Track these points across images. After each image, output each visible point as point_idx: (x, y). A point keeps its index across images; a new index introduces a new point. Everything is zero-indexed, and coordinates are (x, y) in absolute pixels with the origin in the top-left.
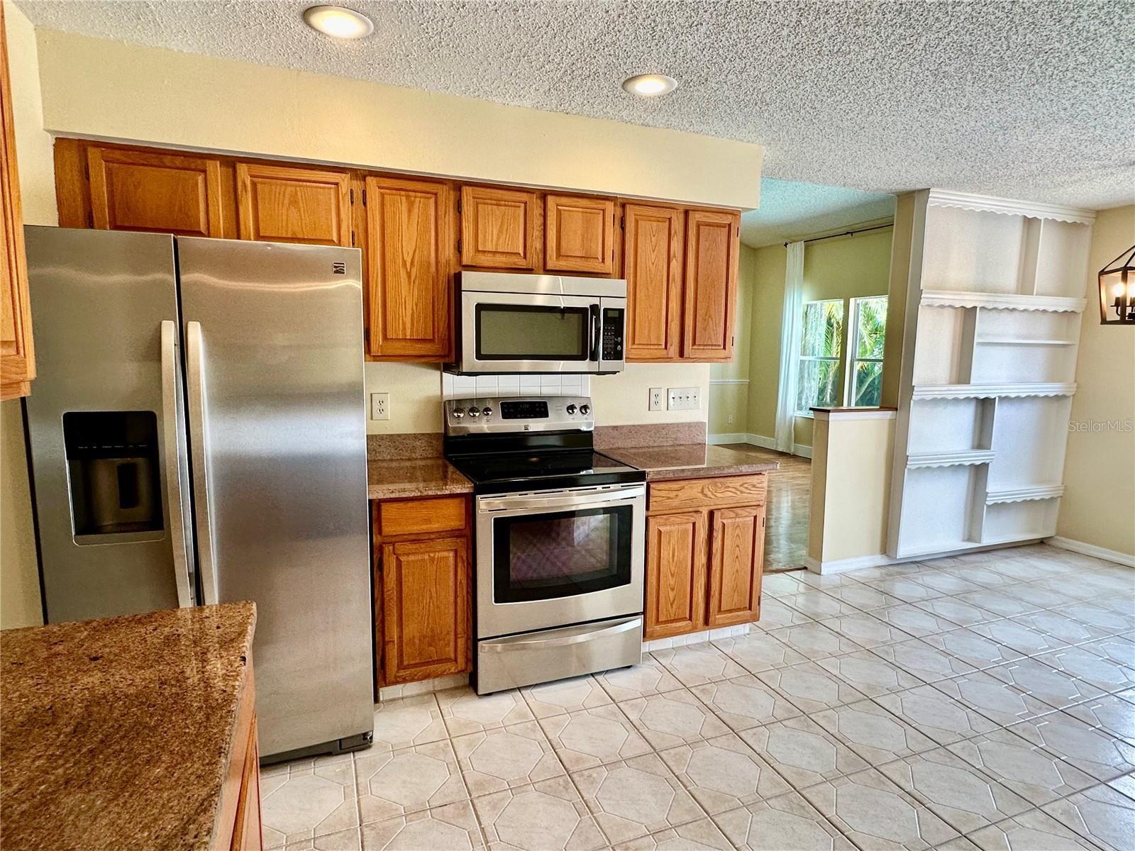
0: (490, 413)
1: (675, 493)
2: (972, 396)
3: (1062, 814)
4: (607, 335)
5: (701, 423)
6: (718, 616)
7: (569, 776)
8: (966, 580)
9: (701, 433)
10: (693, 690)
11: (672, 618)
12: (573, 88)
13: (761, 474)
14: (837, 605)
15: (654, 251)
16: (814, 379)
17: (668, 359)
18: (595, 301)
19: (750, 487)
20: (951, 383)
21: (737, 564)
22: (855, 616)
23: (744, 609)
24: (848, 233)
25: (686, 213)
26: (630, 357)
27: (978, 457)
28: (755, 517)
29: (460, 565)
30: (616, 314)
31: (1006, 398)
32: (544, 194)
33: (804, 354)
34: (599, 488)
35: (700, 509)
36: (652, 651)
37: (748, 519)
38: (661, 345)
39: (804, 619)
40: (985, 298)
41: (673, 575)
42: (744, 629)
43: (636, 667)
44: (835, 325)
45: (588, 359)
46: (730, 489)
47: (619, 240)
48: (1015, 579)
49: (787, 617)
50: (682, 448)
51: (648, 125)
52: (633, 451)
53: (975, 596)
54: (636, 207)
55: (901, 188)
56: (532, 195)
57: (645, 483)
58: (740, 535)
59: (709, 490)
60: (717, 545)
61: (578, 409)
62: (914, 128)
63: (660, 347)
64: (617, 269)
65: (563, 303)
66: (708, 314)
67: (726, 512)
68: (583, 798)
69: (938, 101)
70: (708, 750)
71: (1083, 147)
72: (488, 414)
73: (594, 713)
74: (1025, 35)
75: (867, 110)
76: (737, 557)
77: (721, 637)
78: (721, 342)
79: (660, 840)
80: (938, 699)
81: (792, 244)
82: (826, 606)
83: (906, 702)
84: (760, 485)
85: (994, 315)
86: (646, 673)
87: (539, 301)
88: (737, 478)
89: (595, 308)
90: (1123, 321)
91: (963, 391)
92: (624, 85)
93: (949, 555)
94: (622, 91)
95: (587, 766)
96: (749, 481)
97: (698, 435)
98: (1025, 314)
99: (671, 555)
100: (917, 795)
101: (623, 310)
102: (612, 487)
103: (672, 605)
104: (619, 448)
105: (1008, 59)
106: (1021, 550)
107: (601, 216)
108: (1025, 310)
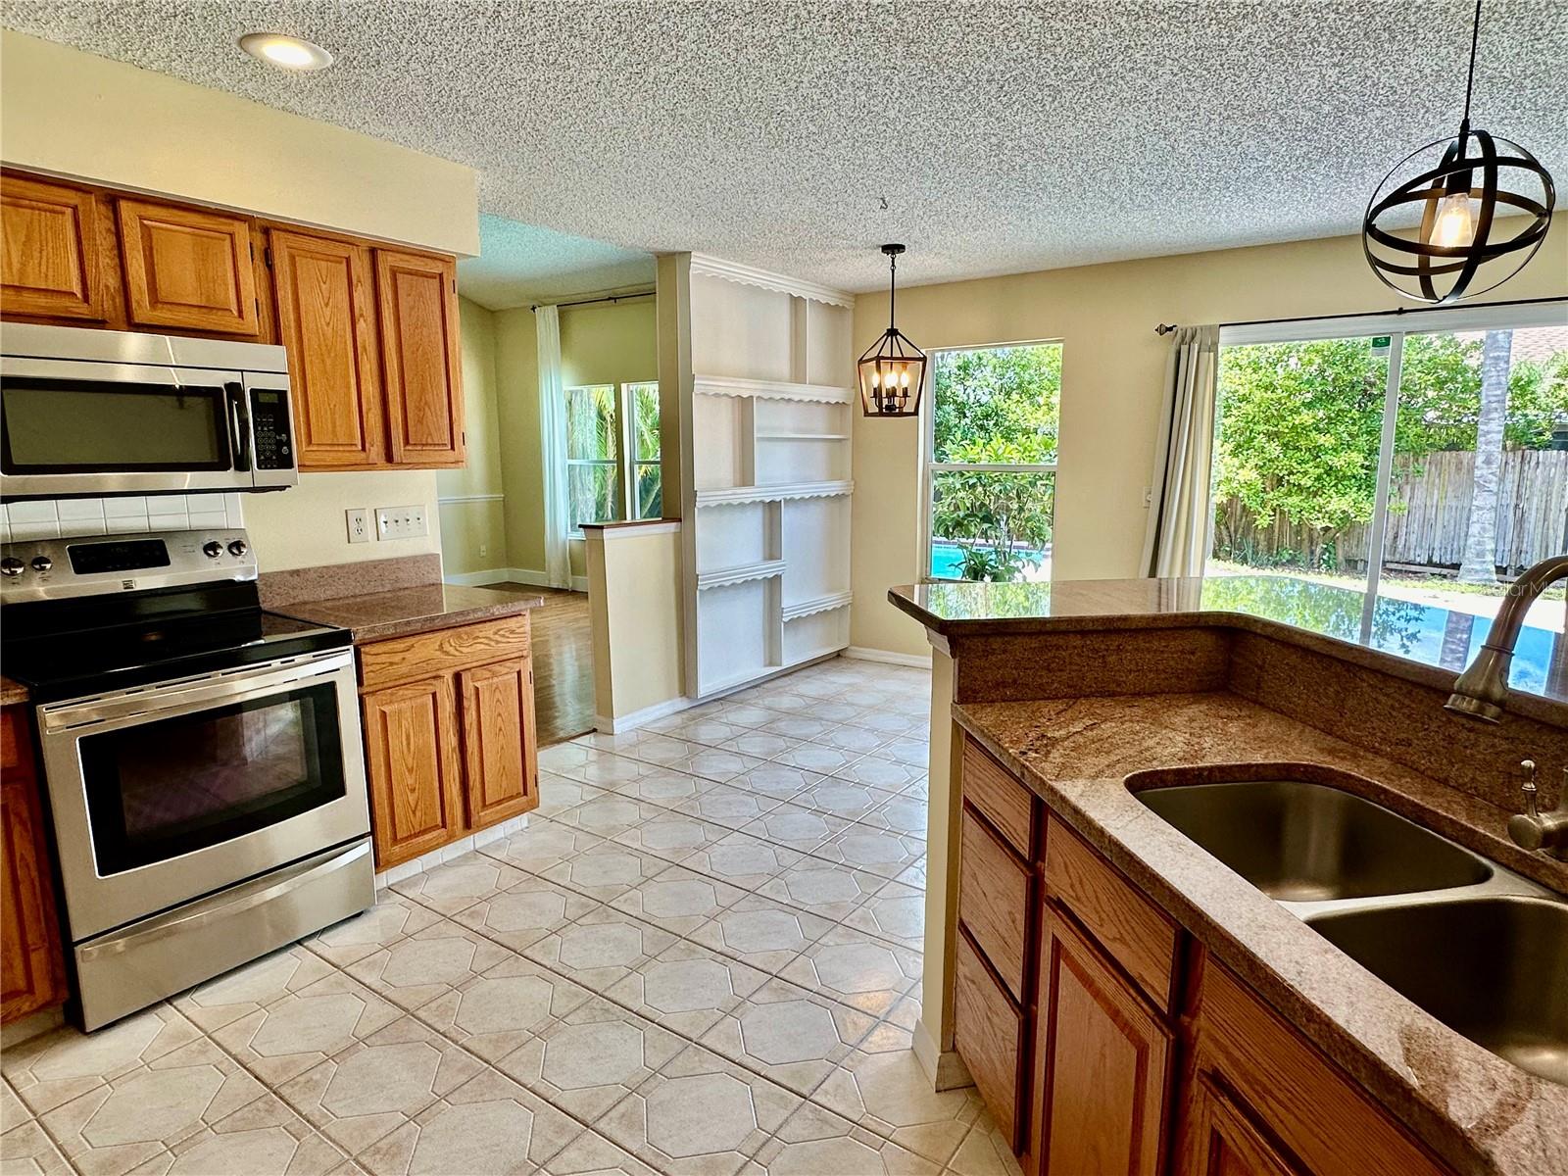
0: (48, 566)
1: (401, 655)
2: (758, 500)
3: (859, 922)
4: (262, 430)
5: (432, 555)
6: (482, 814)
7: (275, 1093)
8: (769, 709)
9: (433, 569)
10: (457, 918)
11: (417, 831)
12: (145, 28)
13: (520, 615)
14: (634, 767)
15: (327, 305)
16: (589, 490)
17: (370, 466)
18: (236, 378)
19: (507, 634)
20: (735, 486)
21: (501, 737)
22: (655, 775)
23: (518, 795)
24: (610, 299)
25: (373, 252)
26: (307, 463)
27: (769, 569)
28: (519, 673)
29: (17, 830)
30: (274, 399)
31: (792, 499)
32: (112, 198)
33: (571, 457)
34: (276, 663)
35: (441, 673)
36: (392, 885)
37: (509, 676)
38: (355, 445)
39: (595, 792)
40: (761, 387)
41: (410, 771)
42: (521, 821)
43: (369, 911)
44: (608, 419)
45: (232, 469)
46: (480, 640)
47: (264, 284)
48: (816, 699)
49: (574, 794)
50: (407, 592)
51: (293, 111)
52: (329, 604)
53: (779, 724)
54: (290, 236)
55: (660, 247)
56: (88, 196)
57: (351, 647)
58: (501, 699)
59: (451, 646)
60: (470, 718)
61: (225, 547)
62: (661, 177)
63: (354, 448)
64: (267, 325)
65: (177, 379)
66: (423, 400)
67: (480, 673)
68: (300, 1114)
69: (681, 148)
70: (483, 987)
71: (830, 223)
72: (43, 569)
73: (307, 994)
74: (756, 90)
75: (603, 145)
76: (500, 730)
77: (492, 840)
78: (448, 442)
79: (424, 1122)
80: (746, 843)
81: (543, 308)
82: (623, 770)
83: (714, 857)
84: (521, 630)
85: (770, 406)
86: (388, 915)
87: (127, 375)
88: (489, 624)
89: (234, 390)
90: (881, 414)
91: (748, 494)
92: (241, 42)
93: (753, 684)
94: (239, 50)
95: (302, 1069)
96: (505, 626)
97: (428, 572)
98: (801, 405)
99: (405, 743)
100: (729, 951)
101: (285, 392)
102: (298, 659)
103: (414, 812)
104: (305, 603)
105: (744, 114)
106: (820, 666)
107: (228, 243)
108: (801, 401)
